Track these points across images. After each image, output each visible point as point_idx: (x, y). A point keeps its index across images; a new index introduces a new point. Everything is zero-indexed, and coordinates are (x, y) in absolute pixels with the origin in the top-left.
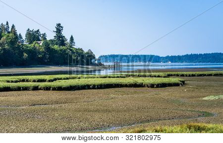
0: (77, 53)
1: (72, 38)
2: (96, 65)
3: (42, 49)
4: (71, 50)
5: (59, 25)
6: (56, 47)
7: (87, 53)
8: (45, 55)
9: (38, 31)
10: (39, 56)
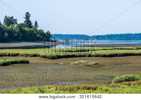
0: (40, 33)
1: (36, 23)
2: (52, 41)
3: (17, 30)
4: (36, 31)
5: (28, 13)
6: (26, 29)
7: (47, 33)
8: (19, 34)
9: (12, 17)
10: (16, 35)
